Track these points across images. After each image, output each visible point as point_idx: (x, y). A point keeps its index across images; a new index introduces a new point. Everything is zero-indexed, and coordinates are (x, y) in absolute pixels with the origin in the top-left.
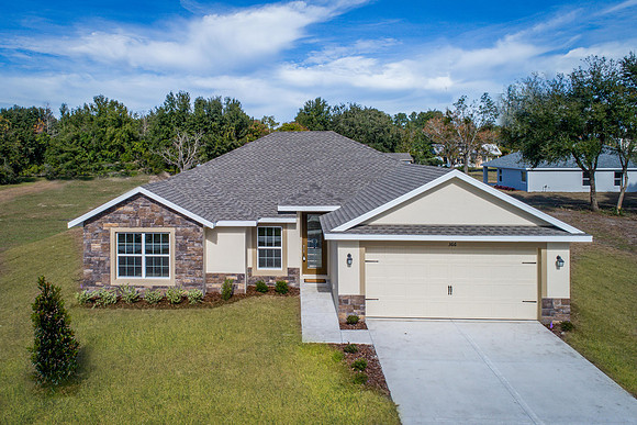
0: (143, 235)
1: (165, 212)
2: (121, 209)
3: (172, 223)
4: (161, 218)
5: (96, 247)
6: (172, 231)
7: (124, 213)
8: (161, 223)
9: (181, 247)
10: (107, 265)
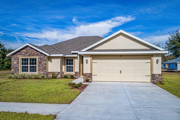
0: (29, 59)
1: (35, 52)
2: (22, 51)
3: (37, 55)
4: (34, 53)
5: (15, 63)
6: (37, 57)
7: (23, 52)
8: (34, 55)
9: (40, 63)
10: (18, 68)
